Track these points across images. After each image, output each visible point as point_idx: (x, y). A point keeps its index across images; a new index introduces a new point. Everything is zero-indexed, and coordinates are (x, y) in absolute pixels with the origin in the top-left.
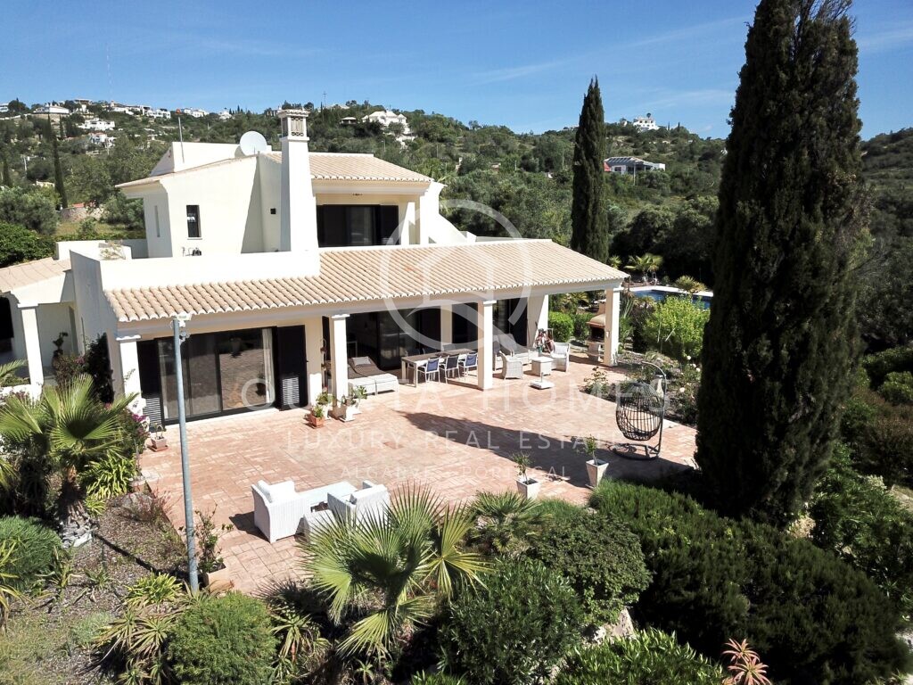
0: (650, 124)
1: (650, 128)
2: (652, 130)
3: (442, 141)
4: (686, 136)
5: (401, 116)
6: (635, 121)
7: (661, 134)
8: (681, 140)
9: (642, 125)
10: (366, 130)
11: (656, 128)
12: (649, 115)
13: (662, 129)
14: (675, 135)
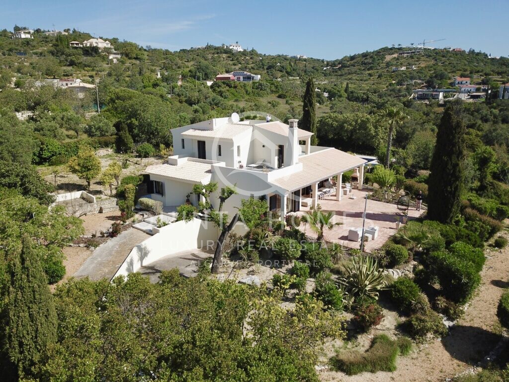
0: (239, 48)
1: (239, 50)
2: (240, 52)
3: (136, 58)
4: (257, 55)
5: (107, 42)
6: (231, 46)
7: (244, 53)
8: (255, 57)
9: (234, 48)
10: (90, 51)
11: (242, 50)
12: (237, 42)
13: (245, 51)
14: (252, 55)
